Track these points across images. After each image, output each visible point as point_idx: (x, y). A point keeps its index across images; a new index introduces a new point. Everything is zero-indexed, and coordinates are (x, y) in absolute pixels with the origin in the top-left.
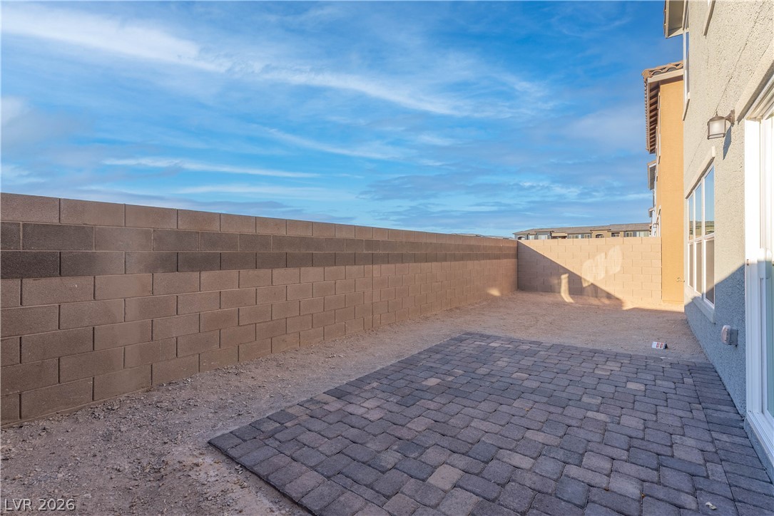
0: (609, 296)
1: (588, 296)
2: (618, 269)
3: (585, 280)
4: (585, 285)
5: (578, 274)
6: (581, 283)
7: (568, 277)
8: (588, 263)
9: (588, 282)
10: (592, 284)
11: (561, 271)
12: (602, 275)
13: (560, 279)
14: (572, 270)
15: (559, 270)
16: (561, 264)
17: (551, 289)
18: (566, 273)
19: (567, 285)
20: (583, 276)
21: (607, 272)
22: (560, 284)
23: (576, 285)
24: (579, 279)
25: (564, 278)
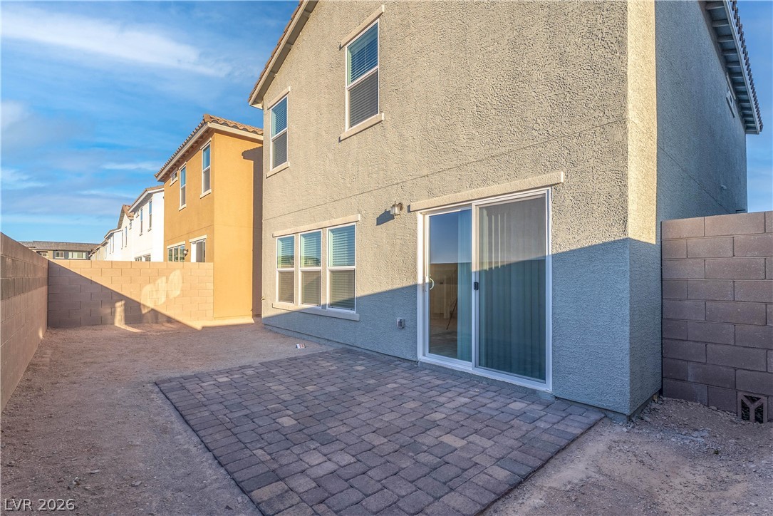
0: (170, 320)
1: (148, 323)
2: (178, 292)
3: (144, 306)
4: (144, 311)
5: (138, 300)
6: (140, 310)
7: (125, 304)
8: (148, 288)
9: (148, 307)
10: (152, 310)
11: (115, 298)
12: (163, 299)
13: (113, 307)
14: (129, 296)
15: (114, 297)
16: (116, 290)
17: (100, 321)
18: (121, 300)
19: (123, 314)
20: (142, 302)
21: (167, 296)
22: (113, 314)
23: (134, 312)
24: (138, 305)
25: (119, 306)
